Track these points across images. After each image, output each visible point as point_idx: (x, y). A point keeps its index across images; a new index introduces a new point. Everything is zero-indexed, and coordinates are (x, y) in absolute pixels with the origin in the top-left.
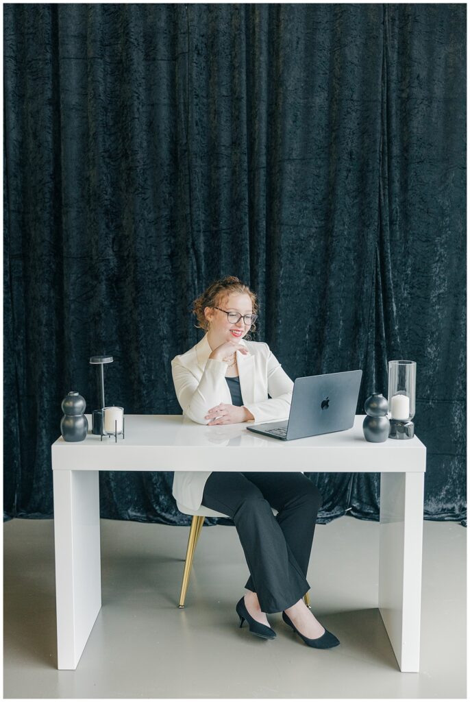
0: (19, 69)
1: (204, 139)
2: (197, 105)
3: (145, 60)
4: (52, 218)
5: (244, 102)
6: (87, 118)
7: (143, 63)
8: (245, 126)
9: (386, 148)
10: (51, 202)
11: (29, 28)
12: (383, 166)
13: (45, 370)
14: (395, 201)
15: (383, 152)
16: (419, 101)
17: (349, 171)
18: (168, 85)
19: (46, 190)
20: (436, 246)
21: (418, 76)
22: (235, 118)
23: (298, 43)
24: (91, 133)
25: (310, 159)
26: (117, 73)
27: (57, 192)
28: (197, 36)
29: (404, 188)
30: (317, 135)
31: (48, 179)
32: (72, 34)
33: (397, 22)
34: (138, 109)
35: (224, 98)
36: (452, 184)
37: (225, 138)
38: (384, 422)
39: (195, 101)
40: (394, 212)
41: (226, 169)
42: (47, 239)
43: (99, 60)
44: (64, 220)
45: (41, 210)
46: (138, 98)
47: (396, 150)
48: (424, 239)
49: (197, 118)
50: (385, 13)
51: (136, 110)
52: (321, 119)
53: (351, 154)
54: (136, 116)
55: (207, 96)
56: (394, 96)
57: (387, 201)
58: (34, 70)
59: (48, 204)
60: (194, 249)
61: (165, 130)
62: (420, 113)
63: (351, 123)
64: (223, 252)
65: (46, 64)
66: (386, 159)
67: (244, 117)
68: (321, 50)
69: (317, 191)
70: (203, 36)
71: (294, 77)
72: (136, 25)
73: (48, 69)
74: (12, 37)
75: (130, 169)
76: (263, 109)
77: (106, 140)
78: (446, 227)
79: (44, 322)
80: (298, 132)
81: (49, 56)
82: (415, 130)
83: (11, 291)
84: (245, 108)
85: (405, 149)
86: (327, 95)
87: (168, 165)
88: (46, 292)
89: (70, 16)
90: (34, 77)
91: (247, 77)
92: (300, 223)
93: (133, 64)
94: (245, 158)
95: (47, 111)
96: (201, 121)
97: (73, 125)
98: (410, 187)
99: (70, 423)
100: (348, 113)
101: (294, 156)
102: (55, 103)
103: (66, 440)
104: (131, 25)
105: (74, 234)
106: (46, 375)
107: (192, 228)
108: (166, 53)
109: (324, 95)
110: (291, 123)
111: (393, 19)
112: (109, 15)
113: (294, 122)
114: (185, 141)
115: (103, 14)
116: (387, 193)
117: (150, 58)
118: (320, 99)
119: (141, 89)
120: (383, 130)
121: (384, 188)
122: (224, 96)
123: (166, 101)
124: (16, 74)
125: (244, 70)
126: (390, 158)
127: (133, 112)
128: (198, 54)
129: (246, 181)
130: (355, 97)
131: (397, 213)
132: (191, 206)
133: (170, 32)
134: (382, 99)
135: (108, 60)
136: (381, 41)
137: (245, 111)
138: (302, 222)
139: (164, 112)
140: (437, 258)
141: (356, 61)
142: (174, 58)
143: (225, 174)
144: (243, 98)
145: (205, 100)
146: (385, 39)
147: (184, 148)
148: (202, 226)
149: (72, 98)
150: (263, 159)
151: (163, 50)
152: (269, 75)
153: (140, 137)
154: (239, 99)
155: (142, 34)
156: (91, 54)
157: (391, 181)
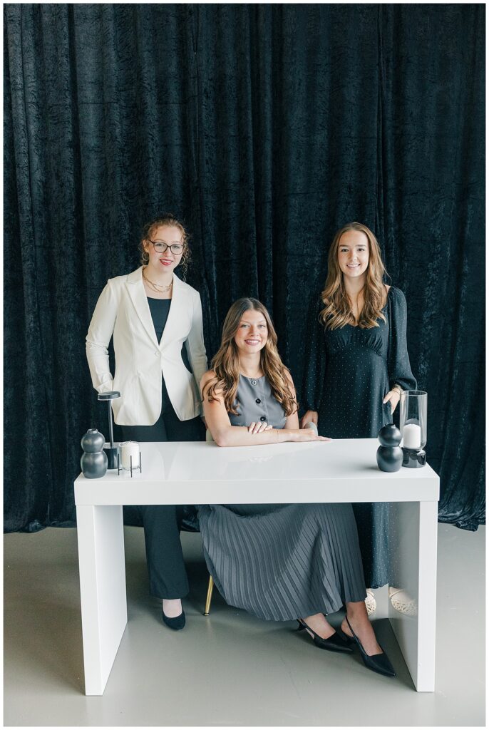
0: (41, 114)
1: (214, 176)
2: (207, 145)
3: (158, 103)
4: (76, 252)
5: (251, 141)
6: (105, 158)
7: (156, 106)
8: (252, 164)
9: (382, 181)
10: (75, 238)
11: (49, 76)
12: (379, 199)
13: (72, 392)
14: (391, 230)
15: (379, 186)
16: (412, 137)
17: (348, 203)
18: (179, 127)
19: (70, 226)
20: (428, 270)
21: (412, 113)
22: (242, 156)
23: (299, 84)
24: (109, 173)
25: (313, 193)
26: (132, 116)
27: (79, 228)
28: (205, 80)
29: (399, 217)
30: (318, 170)
31: (70, 216)
32: (90, 80)
33: (391, 63)
34: (153, 150)
35: (231, 138)
36: (443, 214)
37: (234, 174)
38: (398, 452)
39: (205, 140)
40: (390, 240)
41: (234, 204)
42: (71, 271)
43: (115, 104)
44: (87, 253)
45: (65, 244)
46: (152, 140)
47: (391, 184)
48: (418, 265)
49: (207, 157)
50: (380, 54)
51: (150, 150)
52: (322, 156)
53: (350, 187)
54: (151, 156)
55: (216, 136)
56: (389, 132)
57: (383, 231)
58: (55, 115)
59: (72, 239)
60: (207, 279)
61: (178, 169)
62: (414, 148)
63: (350, 158)
64: (234, 281)
65: (66, 109)
66: (382, 191)
67: (251, 154)
68: (321, 91)
69: (320, 223)
70: (211, 80)
71: (297, 116)
72: (149, 71)
73: (68, 114)
74: (34, 84)
75: (147, 205)
76: (268, 148)
77: (124, 179)
78: (438, 254)
79: (71, 348)
80: (301, 168)
81: (68, 101)
82: (409, 164)
83: (39, 320)
84: (251, 147)
85: (399, 182)
86: (326, 133)
87: (182, 201)
88: (72, 320)
89: (86, 63)
90: (56, 121)
91: (253, 117)
92: (304, 252)
93: (147, 108)
94: (253, 193)
95: (68, 153)
96: (211, 159)
97: (92, 165)
98: (404, 217)
99: (90, 460)
100: (347, 149)
101: (298, 190)
102: (76, 145)
103: (87, 477)
104: (145, 71)
105: (96, 267)
106: (74, 396)
107: (205, 259)
108: (178, 97)
109: (325, 133)
110: (295, 160)
111: (388, 61)
112: (124, 61)
113: (297, 159)
114: (196, 179)
115: (118, 61)
116: (383, 223)
117: (162, 101)
118: (321, 137)
119: (154, 131)
120: (379, 164)
121: (380, 219)
122: (231, 136)
123: (178, 142)
124: (39, 118)
125: (250, 112)
126: (386, 191)
127: (148, 152)
128: (207, 97)
129: (254, 215)
130: (353, 134)
131: (392, 241)
132: (203, 239)
133: (180, 77)
134: (378, 136)
135: (124, 104)
136: (376, 81)
137: (252, 150)
138: (307, 252)
139: (176, 152)
140: (430, 282)
141: (353, 100)
142: (184, 101)
143: (234, 208)
144: (249, 137)
145: (214, 140)
146: (380, 79)
147: (196, 185)
148: (214, 256)
149: (91, 140)
150: (269, 194)
151: (174, 94)
152: (273, 116)
153: (155, 176)
154: (246, 138)
155: (154, 80)
156: (107, 99)
157: (387, 212)
